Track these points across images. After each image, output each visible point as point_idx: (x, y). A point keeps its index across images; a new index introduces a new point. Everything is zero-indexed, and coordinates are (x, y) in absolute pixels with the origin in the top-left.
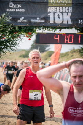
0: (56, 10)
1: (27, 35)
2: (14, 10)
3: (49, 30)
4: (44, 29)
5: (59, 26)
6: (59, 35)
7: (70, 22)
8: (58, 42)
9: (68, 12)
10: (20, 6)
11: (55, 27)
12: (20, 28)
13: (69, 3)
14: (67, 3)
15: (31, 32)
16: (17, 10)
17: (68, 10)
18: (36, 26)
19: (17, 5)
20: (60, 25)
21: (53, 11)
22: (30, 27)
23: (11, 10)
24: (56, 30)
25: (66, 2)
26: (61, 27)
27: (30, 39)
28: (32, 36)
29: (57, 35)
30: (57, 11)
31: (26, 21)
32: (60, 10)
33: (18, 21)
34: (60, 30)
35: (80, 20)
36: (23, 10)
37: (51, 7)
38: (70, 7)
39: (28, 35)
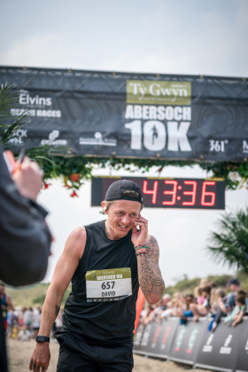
0: (148, 115)
1: (66, 182)
2: (32, 113)
3: (128, 169)
4: (113, 165)
5: (155, 156)
6: (156, 184)
7: (186, 147)
8: (154, 201)
9: (182, 121)
10: (48, 102)
11: (145, 161)
13: (183, 97)
14: (178, 97)
15: (78, 172)
16: (40, 113)
17: (182, 114)
18: (93, 158)
19: (39, 101)
20: (158, 155)
21: (140, 117)
22: (76, 158)
24: (148, 170)
25: (176, 94)
26: (163, 161)
27: (74, 194)
28: (80, 184)
29: (151, 182)
30: (151, 117)
31: (64, 142)
32: (157, 113)
33: (43, 142)
34: (160, 170)
35: (212, 142)
36: (58, 114)
37: (133, 105)
38: (187, 106)
39: (69, 183)
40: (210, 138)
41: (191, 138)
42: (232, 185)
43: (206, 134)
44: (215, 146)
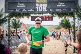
0: (40, 5)
1: (27, 17)
2: (21, 6)
3: (37, 14)
4: (34, 14)
5: (41, 12)
6: (41, 17)
7: (46, 10)
9: (45, 6)
11: (39, 13)
12: (23, 14)
14: (45, 2)
15: (28, 15)
19: (22, 4)
21: (38, 6)
22: (28, 13)
23: (19, 6)
27: (28, 19)
28: (29, 17)
34: (42, 14)
36: (25, 6)
37: (37, 4)
38: (46, 4)
40: (50, 9)
41: (47, 9)
42: (54, 16)
43: (49, 8)
44: (51, 10)
